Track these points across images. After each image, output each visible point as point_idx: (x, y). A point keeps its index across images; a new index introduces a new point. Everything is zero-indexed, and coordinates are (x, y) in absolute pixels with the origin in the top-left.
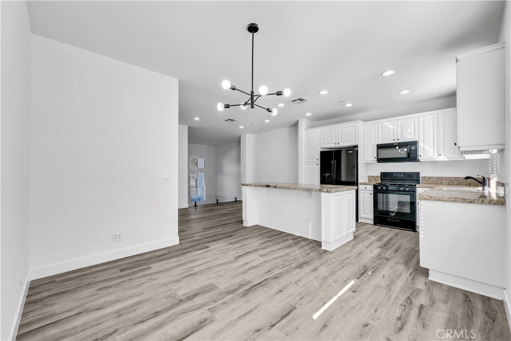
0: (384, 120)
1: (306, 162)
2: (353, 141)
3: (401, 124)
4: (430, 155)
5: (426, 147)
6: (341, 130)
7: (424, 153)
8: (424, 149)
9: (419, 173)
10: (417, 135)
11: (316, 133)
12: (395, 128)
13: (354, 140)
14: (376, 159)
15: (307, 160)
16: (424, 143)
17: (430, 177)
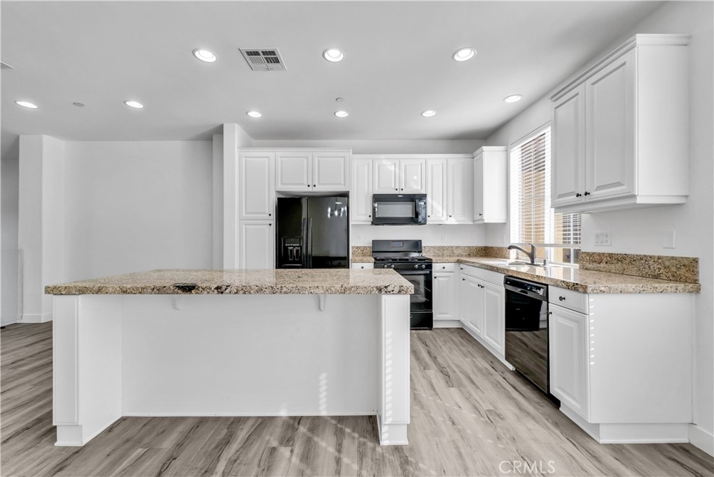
0: (382, 156)
1: (240, 219)
2: (341, 184)
3: (405, 167)
4: (439, 215)
5: (435, 204)
6: (319, 161)
7: (432, 213)
8: (432, 206)
9: (420, 241)
10: (424, 186)
11: (267, 159)
12: (397, 170)
13: (343, 182)
14: (371, 219)
15: (244, 214)
16: (432, 198)
17: (431, 247)
